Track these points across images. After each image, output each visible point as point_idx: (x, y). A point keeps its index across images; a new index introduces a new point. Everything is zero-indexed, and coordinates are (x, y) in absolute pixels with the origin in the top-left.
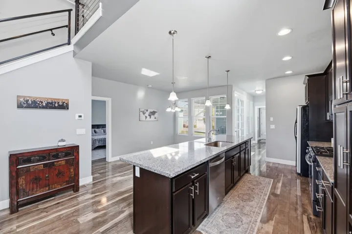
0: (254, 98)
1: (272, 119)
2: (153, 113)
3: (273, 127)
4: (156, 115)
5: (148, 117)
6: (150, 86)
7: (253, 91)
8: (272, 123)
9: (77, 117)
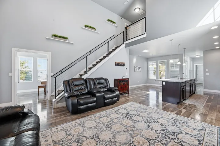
0: (193, 59)
1: (207, 70)
2: (139, 68)
3: (207, 74)
4: (140, 69)
5: (138, 70)
6: (140, 56)
7: (194, 56)
8: (207, 72)
9: (126, 69)
